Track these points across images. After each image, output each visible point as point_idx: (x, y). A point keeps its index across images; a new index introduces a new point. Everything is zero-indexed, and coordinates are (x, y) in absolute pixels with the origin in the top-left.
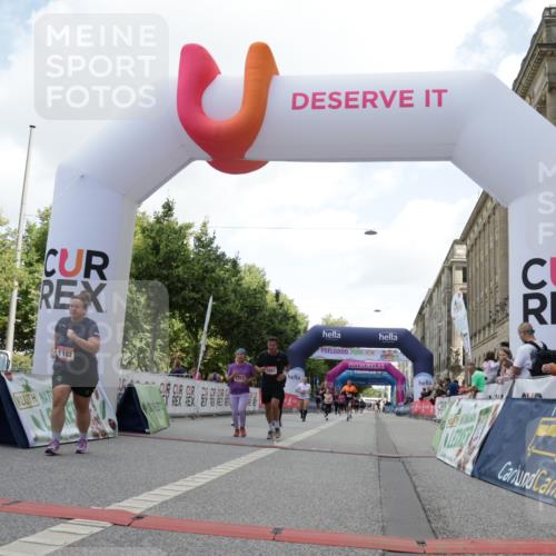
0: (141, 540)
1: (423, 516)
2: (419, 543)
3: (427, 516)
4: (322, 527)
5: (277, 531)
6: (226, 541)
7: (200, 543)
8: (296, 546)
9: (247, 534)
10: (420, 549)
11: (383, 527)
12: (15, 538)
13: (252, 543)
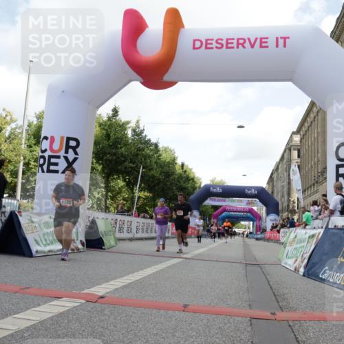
0: (104, 310)
1: (274, 298)
2: (272, 314)
3: (276, 299)
4: (212, 304)
5: (185, 306)
6: (155, 311)
7: (139, 312)
8: (197, 315)
9: (168, 308)
10: (273, 317)
11: (250, 305)
12: (28, 309)
13: (171, 313)
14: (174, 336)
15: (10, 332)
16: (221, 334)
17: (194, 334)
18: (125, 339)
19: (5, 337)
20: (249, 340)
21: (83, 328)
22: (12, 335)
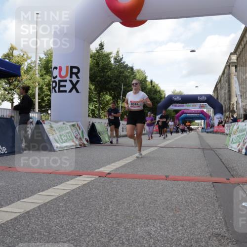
0: (112, 182)
2: (227, 179)
3: (228, 170)
4: (185, 175)
5: (167, 177)
6: (146, 181)
7: (136, 182)
8: (176, 182)
10: (228, 182)
11: (211, 175)
12: (61, 183)
13: (157, 181)
14: (163, 195)
15: (54, 197)
16: (195, 193)
17: (176, 193)
18: (131, 198)
19: (52, 200)
20: (214, 196)
21: (101, 193)
22: (56, 199)
